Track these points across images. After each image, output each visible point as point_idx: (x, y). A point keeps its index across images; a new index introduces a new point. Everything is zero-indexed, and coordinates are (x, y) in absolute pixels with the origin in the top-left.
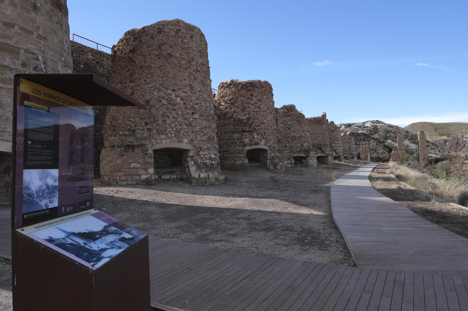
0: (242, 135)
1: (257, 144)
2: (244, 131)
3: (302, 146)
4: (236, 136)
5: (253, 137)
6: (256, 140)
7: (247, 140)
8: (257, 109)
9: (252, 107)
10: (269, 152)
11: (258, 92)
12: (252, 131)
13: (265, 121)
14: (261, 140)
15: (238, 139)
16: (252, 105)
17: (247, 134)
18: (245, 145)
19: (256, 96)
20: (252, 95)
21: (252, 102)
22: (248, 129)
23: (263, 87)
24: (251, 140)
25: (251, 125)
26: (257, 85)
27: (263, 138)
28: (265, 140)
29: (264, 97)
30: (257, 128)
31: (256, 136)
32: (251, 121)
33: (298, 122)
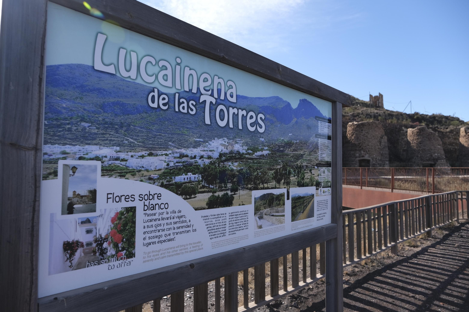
0: (355, 152)
1: (363, 156)
2: (356, 150)
3: (432, 156)
4: (352, 152)
5: (361, 153)
6: (362, 155)
7: (357, 155)
8: (366, 138)
9: (362, 136)
10: (371, 161)
11: (366, 128)
12: (360, 150)
13: (370, 144)
14: (365, 155)
15: (353, 154)
16: (362, 135)
17: (358, 152)
18: (357, 157)
19: (365, 131)
20: (362, 130)
21: (362, 134)
22: (358, 149)
23: (370, 125)
24: (360, 155)
25: (361, 147)
26: (366, 124)
27: (367, 154)
28: (369, 154)
29: (371, 131)
30: (364, 148)
31: (362, 152)
32: (361, 144)
33: (428, 139)
